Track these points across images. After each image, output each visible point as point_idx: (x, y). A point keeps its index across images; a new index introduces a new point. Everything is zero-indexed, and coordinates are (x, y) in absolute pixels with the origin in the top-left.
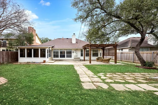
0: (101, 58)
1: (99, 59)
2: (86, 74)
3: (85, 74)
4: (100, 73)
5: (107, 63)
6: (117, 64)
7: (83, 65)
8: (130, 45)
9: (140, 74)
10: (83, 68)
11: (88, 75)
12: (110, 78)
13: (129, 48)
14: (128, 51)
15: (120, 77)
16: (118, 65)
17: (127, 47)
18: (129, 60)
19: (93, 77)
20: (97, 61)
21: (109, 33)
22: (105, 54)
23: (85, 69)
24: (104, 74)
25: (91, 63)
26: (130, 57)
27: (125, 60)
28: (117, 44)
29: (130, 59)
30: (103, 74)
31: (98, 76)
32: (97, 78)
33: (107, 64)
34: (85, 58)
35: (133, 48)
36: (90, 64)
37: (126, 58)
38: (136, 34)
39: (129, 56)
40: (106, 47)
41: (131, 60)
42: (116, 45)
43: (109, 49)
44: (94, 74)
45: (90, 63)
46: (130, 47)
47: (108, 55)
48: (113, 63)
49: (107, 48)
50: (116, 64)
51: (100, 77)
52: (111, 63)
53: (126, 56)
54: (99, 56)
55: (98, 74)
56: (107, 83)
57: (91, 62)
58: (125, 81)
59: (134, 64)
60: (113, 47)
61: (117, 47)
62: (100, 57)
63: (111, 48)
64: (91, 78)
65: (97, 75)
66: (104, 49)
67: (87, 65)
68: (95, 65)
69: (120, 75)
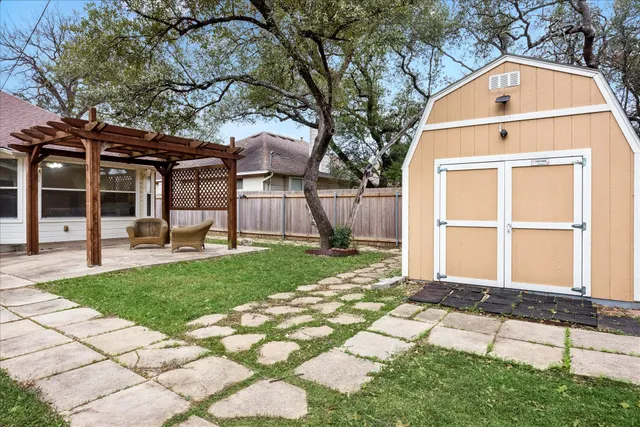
0: (156, 223)
1: (146, 229)
2: (108, 357)
3: (98, 356)
4: (198, 316)
5: (197, 251)
6: (240, 250)
7: (39, 286)
8: (265, 162)
9: (339, 281)
10: (44, 308)
11: (130, 359)
12: (272, 332)
13: (265, 175)
14: (262, 189)
15: (300, 314)
16: (246, 254)
17: (258, 169)
18: (269, 229)
19: (175, 365)
20: (133, 247)
21: (198, 83)
22: (175, 203)
23: (77, 317)
24: (226, 316)
25: (104, 261)
26: (274, 216)
27: (256, 228)
28: (240, 150)
29: (273, 224)
30: (219, 317)
31: (201, 343)
32: (206, 355)
33: (196, 256)
34: (41, 228)
35: (276, 175)
36: (96, 270)
37: (258, 219)
38: (282, 120)
39: (270, 210)
40: (182, 159)
41: (277, 228)
42: (235, 153)
43: (196, 170)
44: (170, 335)
45: (95, 259)
46: (269, 174)
47: (193, 203)
48: (223, 250)
49: (184, 164)
50: (234, 251)
51: (215, 346)
52: (215, 250)
53: (258, 213)
54: (141, 213)
55: (191, 328)
56: (280, 372)
57: (104, 252)
58: (331, 325)
59: (287, 242)
60: (223, 159)
61: (239, 163)
62: (145, 216)
63: (207, 168)
64: (163, 377)
65: (192, 341)
66: (171, 170)
67: (77, 280)
68: (134, 270)
69: (289, 301)
